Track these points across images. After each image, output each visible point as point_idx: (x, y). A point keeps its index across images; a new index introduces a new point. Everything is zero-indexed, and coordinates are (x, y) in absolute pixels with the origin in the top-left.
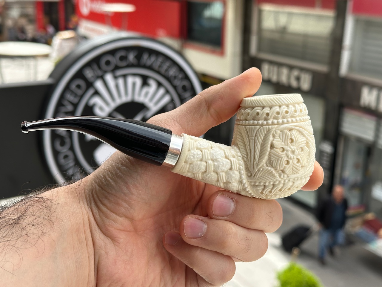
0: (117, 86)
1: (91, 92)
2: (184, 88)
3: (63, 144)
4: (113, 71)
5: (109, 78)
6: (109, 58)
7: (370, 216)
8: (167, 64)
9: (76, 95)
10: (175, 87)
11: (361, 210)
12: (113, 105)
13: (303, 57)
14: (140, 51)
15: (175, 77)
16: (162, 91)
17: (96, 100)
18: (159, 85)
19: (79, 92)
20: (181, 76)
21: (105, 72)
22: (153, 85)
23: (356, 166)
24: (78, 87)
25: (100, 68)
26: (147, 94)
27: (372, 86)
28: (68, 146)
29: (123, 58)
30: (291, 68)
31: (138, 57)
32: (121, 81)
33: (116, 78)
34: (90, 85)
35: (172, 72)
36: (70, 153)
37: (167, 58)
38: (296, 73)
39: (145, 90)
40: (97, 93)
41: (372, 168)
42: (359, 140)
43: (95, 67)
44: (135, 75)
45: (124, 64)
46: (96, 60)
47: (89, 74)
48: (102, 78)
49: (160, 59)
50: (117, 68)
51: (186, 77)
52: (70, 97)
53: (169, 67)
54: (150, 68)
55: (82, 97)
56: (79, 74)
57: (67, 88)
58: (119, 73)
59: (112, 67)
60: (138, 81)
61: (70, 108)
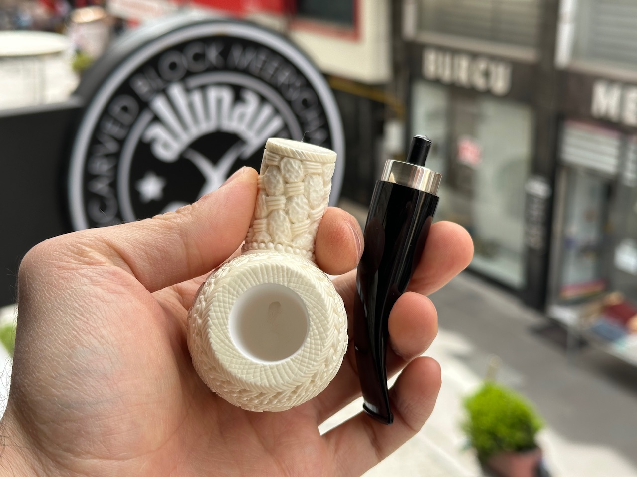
0: (191, 106)
1: (146, 117)
2: (305, 103)
3: (103, 207)
4: (183, 80)
5: (176, 91)
6: (174, 58)
7: (614, 298)
8: (275, 64)
9: (122, 125)
10: (289, 103)
11: (598, 288)
12: (186, 138)
14: (227, 43)
15: (289, 86)
16: (267, 111)
17: (156, 131)
18: (263, 100)
19: (127, 118)
20: (298, 84)
21: (169, 82)
22: (252, 101)
23: (588, 217)
24: (125, 109)
25: (159, 75)
26: (242, 117)
27: (611, 81)
29: (198, 57)
30: (474, 56)
31: (225, 54)
32: (197, 98)
33: (188, 91)
34: (144, 105)
35: (284, 77)
37: (273, 53)
38: (482, 65)
39: (239, 109)
40: (156, 119)
41: (616, 218)
42: (592, 173)
43: (152, 73)
44: (220, 85)
45: (199, 66)
46: (153, 63)
47: (142, 86)
48: (164, 92)
49: (263, 57)
50: (189, 74)
51: (308, 85)
52: (111, 128)
53: (277, 69)
54: (246, 71)
55: (130, 127)
56: (126, 89)
57: (106, 113)
58: (194, 82)
59: (180, 73)
60: (227, 96)
61: (111, 146)
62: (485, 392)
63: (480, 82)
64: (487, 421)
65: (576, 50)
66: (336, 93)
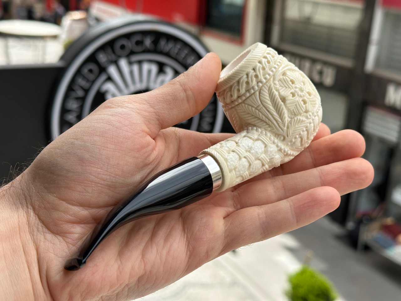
0: (131, 73)
1: (103, 77)
4: (128, 56)
5: (123, 63)
6: (124, 42)
7: (389, 221)
8: (186, 51)
9: (88, 80)
12: (126, 92)
13: (327, 50)
14: (157, 36)
17: (109, 86)
18: (176, 72)
19: (91, 77)
21: (119, 57)
22: (170, 72)
24: (91, 71)
25: (114, 52)
26: (162, 82)
27: (398, 84)
29: (139, 43)
30: (314, 61)
31: (155, 42)
32: (136, 68)
33: (130, 63)
34: (102, 70)
35: (191, 60)
37: (186, 44)
38: (318, 67)
39: (161, 78)
40: (110, 79)
42: (382, 141)
43: (109, 50)
44: (151, 61)
45: (139, 49)
46: (110, 44)
47: (102, 58)
48: (116, 63)
49: (178, 46)
50: (132, 53)
52: (81, 82)
53: (187, 55)
54: (167, 55)
55: (93, 82)
56: (92, 58)
57: (79, 72)
58: (135, 58)
59: (127, 51)
60: (154, 68)
61: (80, 93)
62: (302, 273)
63: (316, 78)
64: (302, 292)
65: (378, 63)
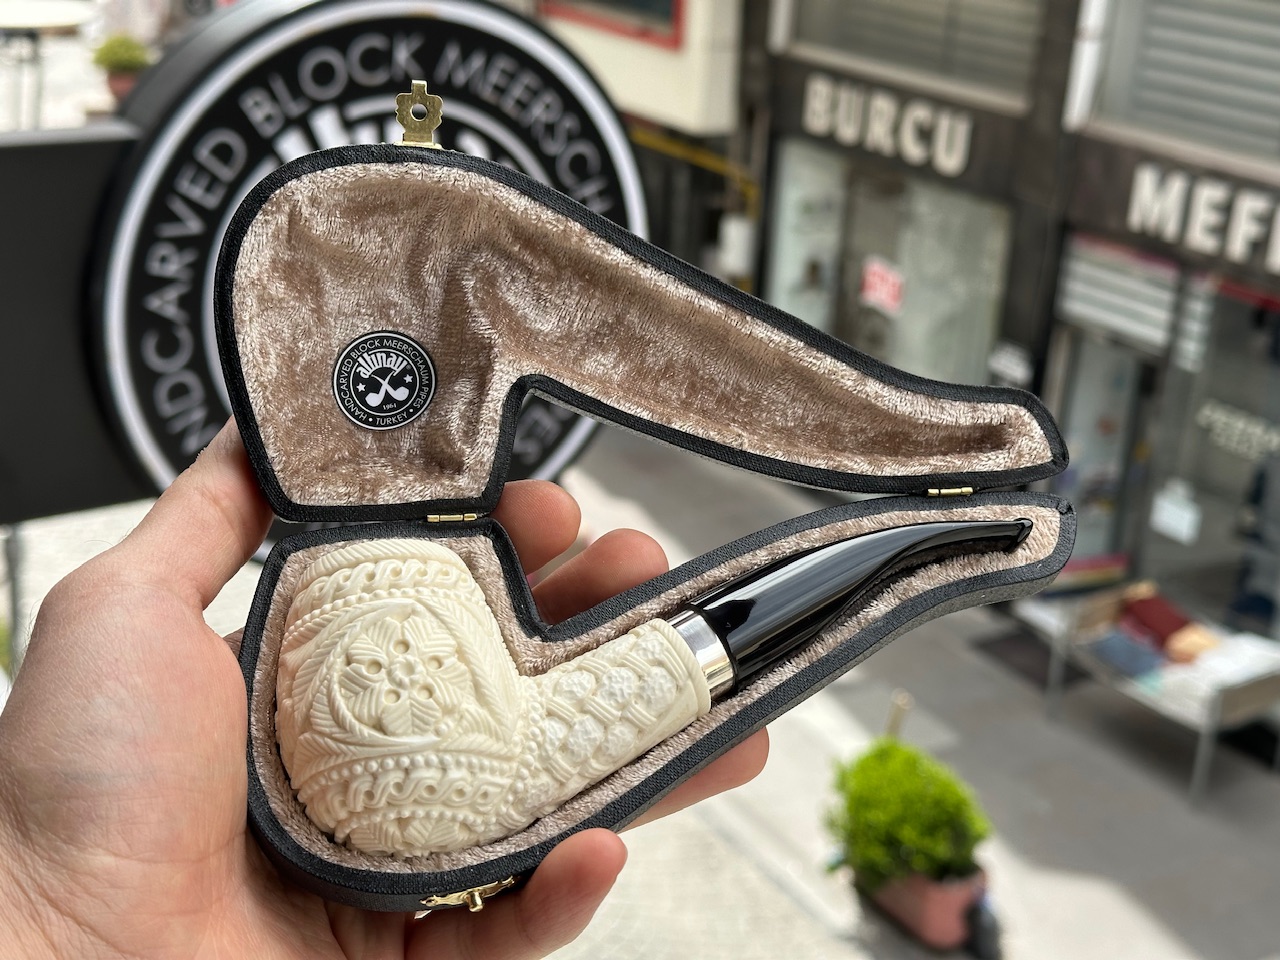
1: (266, 168)
2: (578, 163)
3: (168, 348)
4: (340, 103)
5: (326, 123)
6: (328, 55)
7: (1143, 590)
8: (526, 80)
9: (212, 182)
10: (548, 162)
11: (1116, 571)
14: (433, 34)
15: (550, 129)
19: (226, 172)
20: (569, 125)
21: (317, 105)
24: (222, 152)
25: (296, 92)
27: (1167, 165)
28: (184, 356)
29: (374, 60)
30: (904, 96)
32: (366, 137)
33: (349, 126)
34: (262, 147)
35: (540, 112)
36: (191, 379)
37: (526, 61)
41: (1156, 434)
42: (1118, 341)
43: (280, 85)
45: (379, 78)
46: (286, 62)
47: (258, 109)
48: (303, 125)
49: (501, 64)
50: (355, 92)
52: (190, 187)
54: (466, 96)
55: (234, 187)
56: (225, 110)
57: (183, 155)
58: (361, 108)
62: (882, 756)
63: (913, 151)
64: (879, 817)
66: (638, 152)
